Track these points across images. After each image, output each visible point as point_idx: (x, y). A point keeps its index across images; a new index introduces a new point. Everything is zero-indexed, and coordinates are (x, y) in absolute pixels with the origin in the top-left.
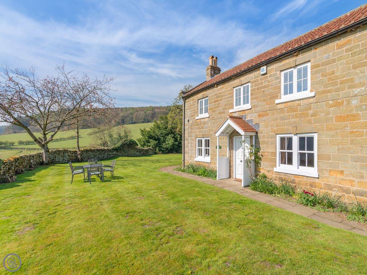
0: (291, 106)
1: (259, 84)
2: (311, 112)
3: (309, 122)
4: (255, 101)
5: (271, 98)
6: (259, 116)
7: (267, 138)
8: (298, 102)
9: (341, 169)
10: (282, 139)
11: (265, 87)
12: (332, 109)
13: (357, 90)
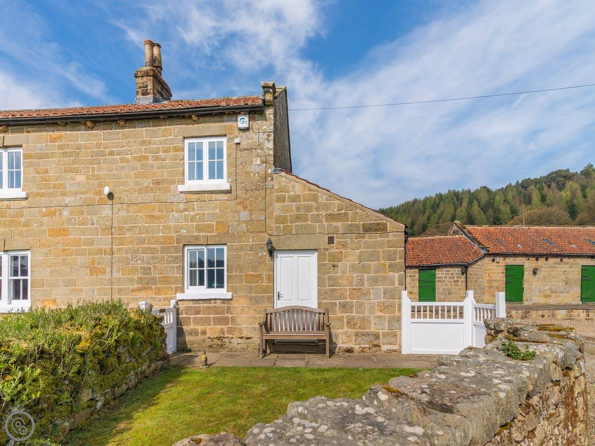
2: (23, 220)
3: (21, 234)
8: (7, 202)
9: (53, 297)
12: (46, 219)
13: (68, 200)
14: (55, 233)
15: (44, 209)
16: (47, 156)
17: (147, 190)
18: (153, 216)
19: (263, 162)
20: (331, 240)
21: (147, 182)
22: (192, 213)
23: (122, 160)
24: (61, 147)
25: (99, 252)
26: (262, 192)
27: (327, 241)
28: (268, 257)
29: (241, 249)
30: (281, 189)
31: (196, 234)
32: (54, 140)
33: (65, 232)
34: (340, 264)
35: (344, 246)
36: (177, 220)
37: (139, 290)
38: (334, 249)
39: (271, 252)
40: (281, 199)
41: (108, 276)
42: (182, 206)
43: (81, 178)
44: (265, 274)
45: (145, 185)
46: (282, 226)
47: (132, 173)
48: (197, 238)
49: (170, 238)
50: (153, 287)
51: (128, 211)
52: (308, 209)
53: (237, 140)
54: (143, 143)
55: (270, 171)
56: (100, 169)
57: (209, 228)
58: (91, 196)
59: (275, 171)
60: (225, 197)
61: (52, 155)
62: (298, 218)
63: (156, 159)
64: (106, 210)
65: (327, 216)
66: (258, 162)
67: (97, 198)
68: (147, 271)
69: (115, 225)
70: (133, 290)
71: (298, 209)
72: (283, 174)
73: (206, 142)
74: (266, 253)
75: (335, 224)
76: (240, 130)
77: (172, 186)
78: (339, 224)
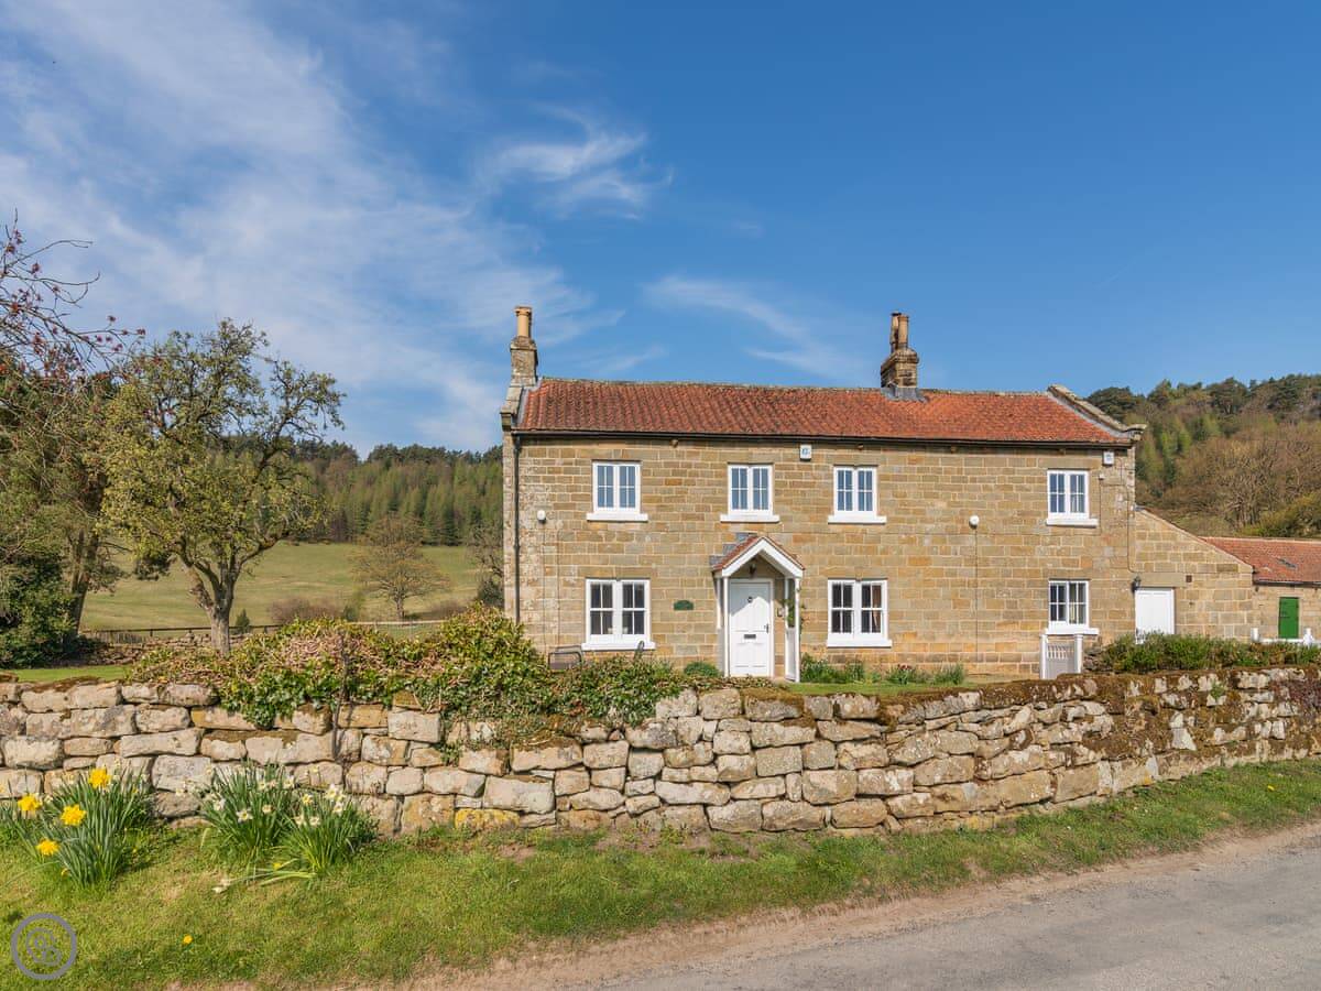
0: (853, 531)
1: (794, 476)
2: (880, 547)
3: (879, 562)
4: (787, 507)
5: (818, 511)
6: (796, 540)
7: (813, 585)
8: (862, 527)
9: (914, 630)
10: (836, 588)
11: (805, 485)
12: (905, 546)
13: (929, 527)
14: (915, 561)
15: (904, 536)
16: (904, 478)
17: (1012, 521)
18: (1019, 549)
19: (1125, 499)
20: (1189, 579)
21: (1012, 513)
22: (1059, 547)
23: (985, 488)
24: (920, 470)
25: (963, 584)
26: (1125, 529)
27: (1185, 579)
28: (1130, 594)
29: (1105, 584)
30: (1142, 527)
31: (1062, 568)
32: (912, 462)
33: (926, 561)
34: (1196, 602)
35: (1201, 585)
36: (1043, 554)
37: (1005, 624)
38: (1191, 587)
39: (1134, 588)
40: (1142, 537)
41: (972, 609)
42: (1048, 540)
43: (941, 505)
44: (1128, 610)
45: (1010, 515)
46: (1144, 563)
47: (996, 503)
48: (1062, 572)
49: (1037, 572)
50: (1020, 621)
51: (993, 542)
52: (1168, 547)
53: (1102, 476)
54: (1007, 471)
55: (1132, 508)
56: (961, 496)
57: (1074, 563)
58: (954, 524)
59: (1137, 510)
60: (1090, 532)
61: (912, 478)
62: (1159, 556)
63: (1021, 489)
64: (970, 540)
65: (1185, 555)
66: (1121, 499)
67: (960, 526)
68: (1012, 605)
69: (980, 555)
70: (999, 625)
71: (1159, 547)
72: (1145, 512)
73: (1067, 475)
74: (1129, 590)
75: (1192, 563)
76: (1104, 465)
77: (1038, 518)
78: (1196, 563)
